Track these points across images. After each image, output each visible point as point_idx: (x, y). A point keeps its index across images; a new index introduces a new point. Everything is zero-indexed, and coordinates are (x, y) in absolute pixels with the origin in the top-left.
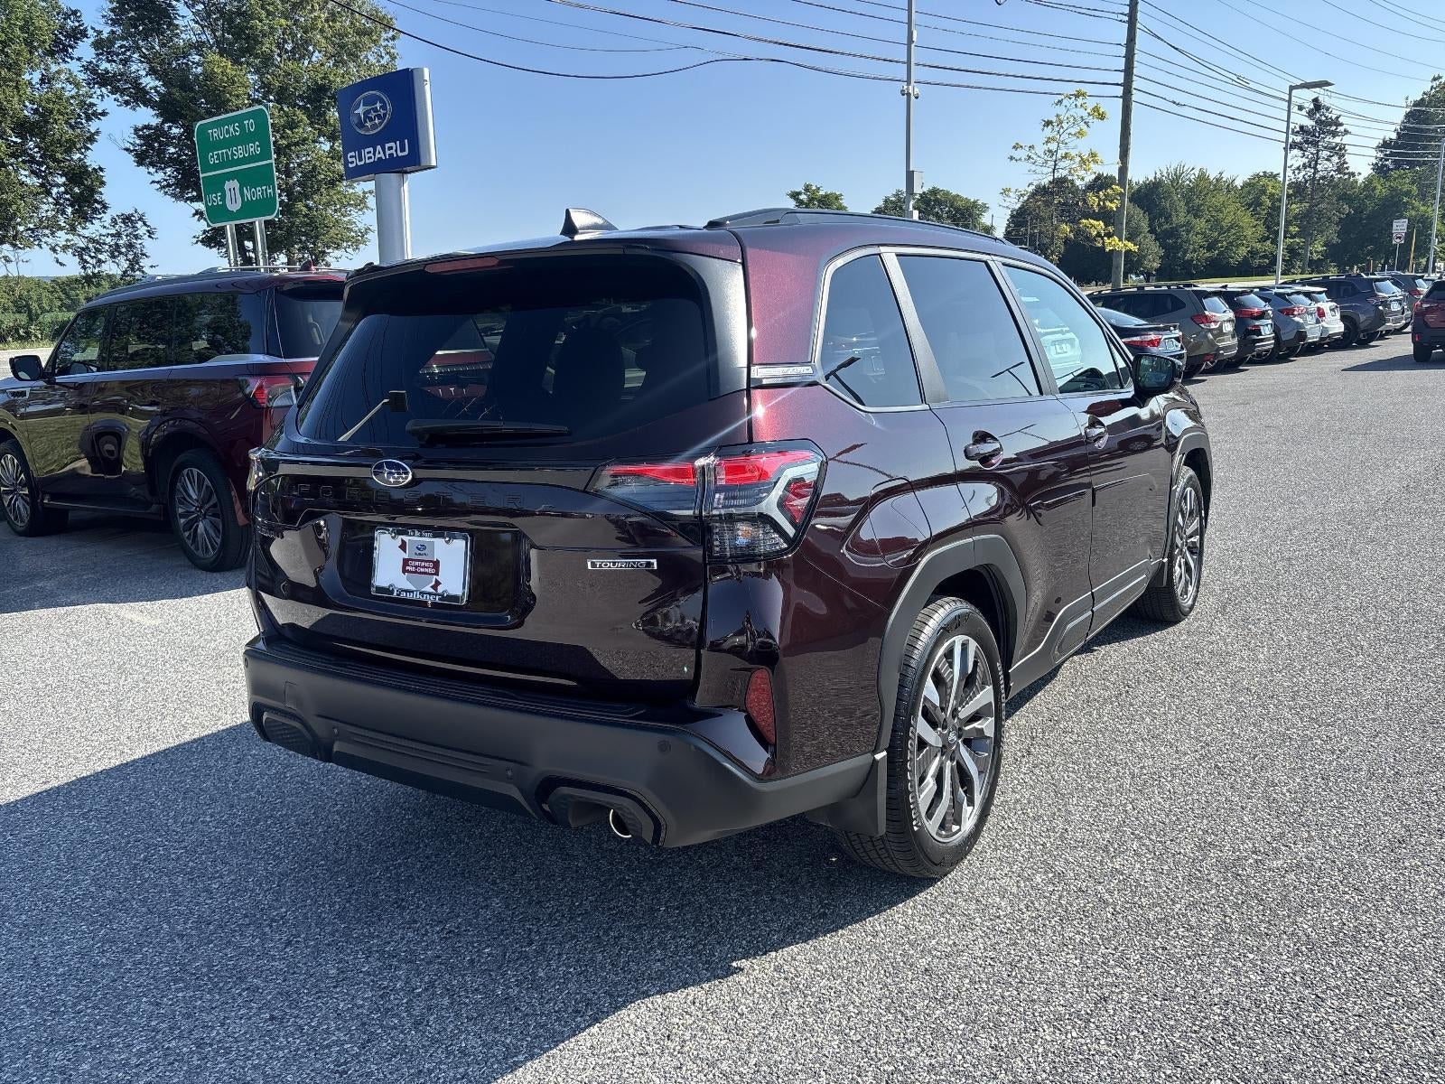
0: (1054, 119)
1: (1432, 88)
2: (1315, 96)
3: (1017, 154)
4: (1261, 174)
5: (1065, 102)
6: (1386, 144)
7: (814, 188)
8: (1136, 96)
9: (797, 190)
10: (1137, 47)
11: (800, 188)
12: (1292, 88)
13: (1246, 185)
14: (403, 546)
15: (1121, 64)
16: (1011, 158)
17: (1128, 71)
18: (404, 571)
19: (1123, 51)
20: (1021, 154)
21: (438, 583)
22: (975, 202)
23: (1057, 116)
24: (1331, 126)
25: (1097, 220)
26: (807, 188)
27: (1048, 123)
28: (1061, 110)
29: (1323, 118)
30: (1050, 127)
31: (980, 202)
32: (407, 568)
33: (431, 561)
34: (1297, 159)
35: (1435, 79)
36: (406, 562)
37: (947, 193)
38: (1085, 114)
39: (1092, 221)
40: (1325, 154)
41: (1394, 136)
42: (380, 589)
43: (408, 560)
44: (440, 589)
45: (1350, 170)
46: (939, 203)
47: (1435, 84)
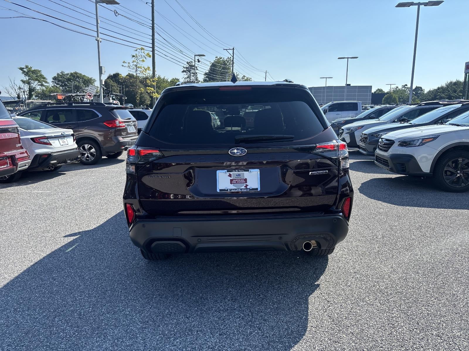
0: (135, 55)
1: (216, 60)
2: (198, 58)
3: (125, 65)
4: (175, 78)
5: (138, 50)
6: (206, 74)
7: (29, 67)
8: (156, 52)
9: (22, 67)
10: (155, 37)
11: (23, 67)
12: (195, 56)
13: (171, 81)
14: (230, 175)
15: (151, 42)
16: (123, 66)
17: (153, 43)
18: (231, 183)
19: (151, 38)
20: (126, 65)
21: (247, 185)
22: (91, 78)
23: (136, 54)
24: (193, 67)
25: (152, 88)
26: (27, 67)
27: (133, 56)
28: (137, 53)
29: (191, 65)
30: (134, 57)
31: (93, 78)
32: (232, 182)
33: (244, 179)
34: (185, 75)
35: (216, 57)
36: (231, 180)
37: (81, 74)
38: (145, 55)
39: (150, 88)
40: (192, 75)
41: (208, 72)
42: (220, 190)
43: (232, 180)
44: (248, 187)
45: (199, 80)
46: (78, 77)
47: (216, 59)
